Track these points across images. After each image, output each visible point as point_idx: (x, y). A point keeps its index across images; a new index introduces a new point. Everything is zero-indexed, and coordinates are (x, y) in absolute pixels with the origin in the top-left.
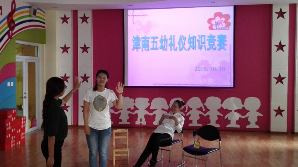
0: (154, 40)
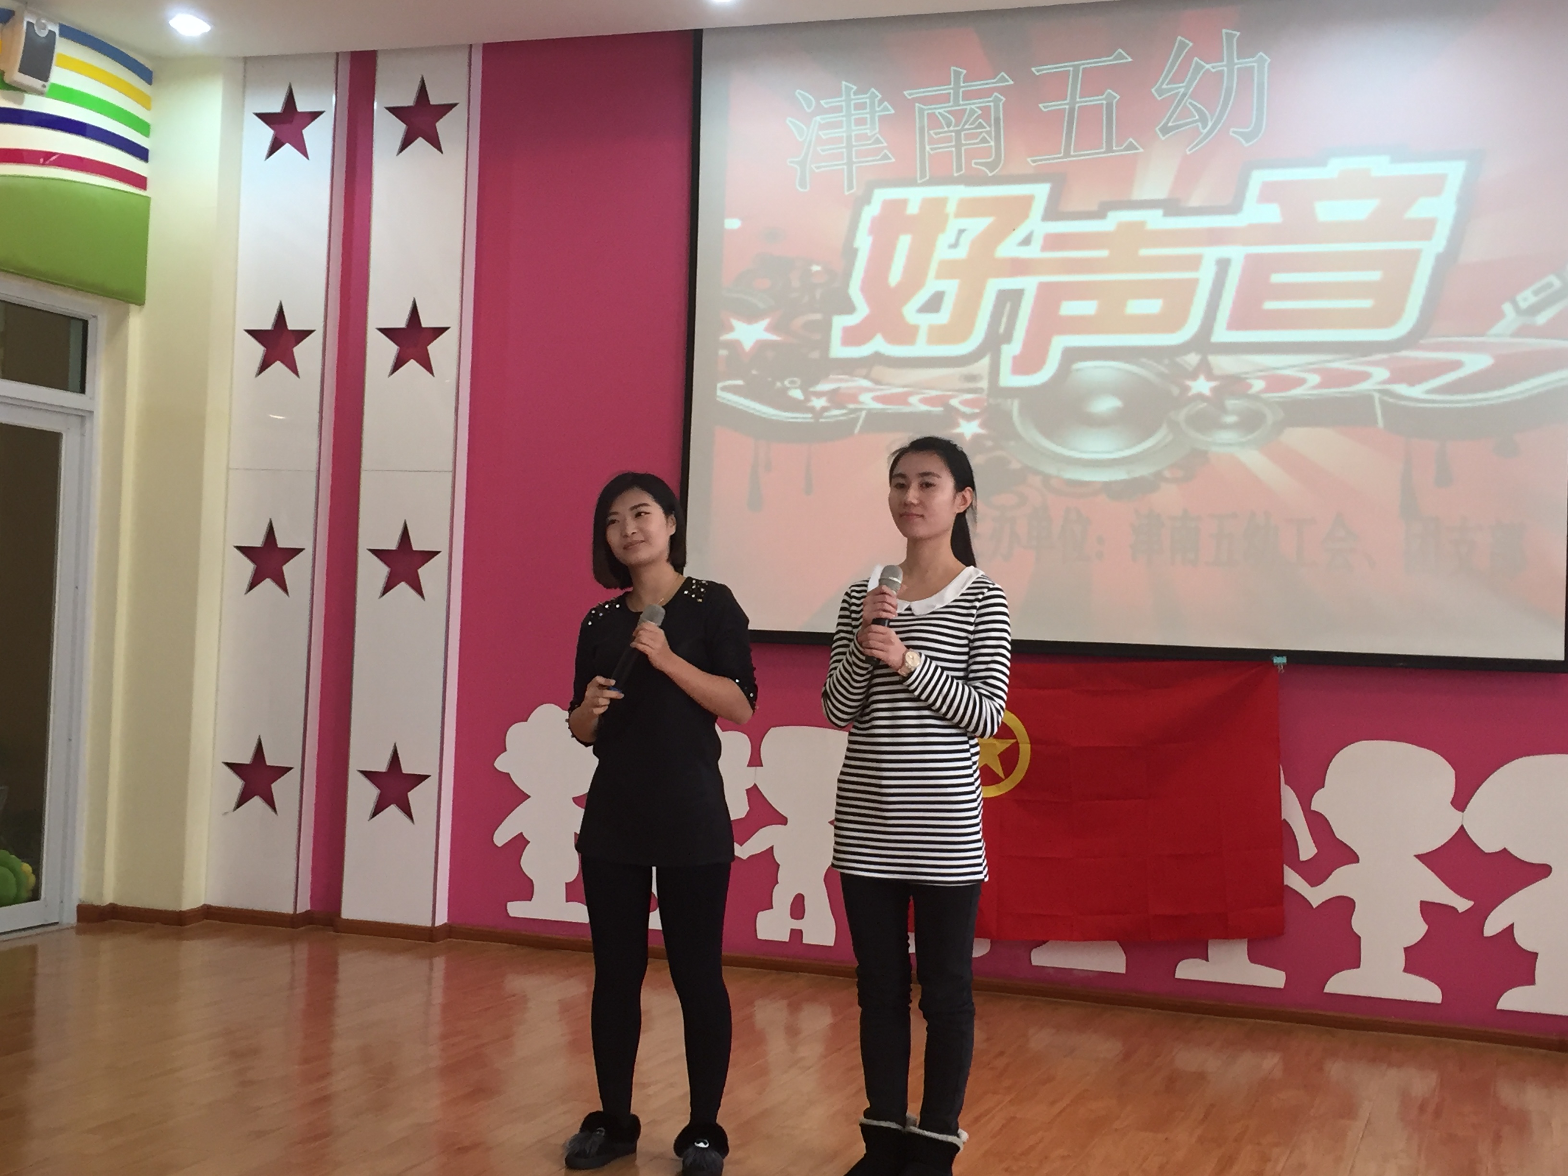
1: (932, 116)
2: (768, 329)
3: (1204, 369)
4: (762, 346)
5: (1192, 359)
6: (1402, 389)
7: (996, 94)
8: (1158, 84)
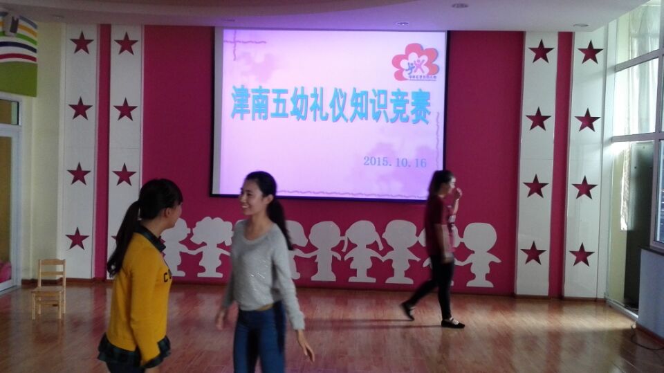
0: (279, 96)
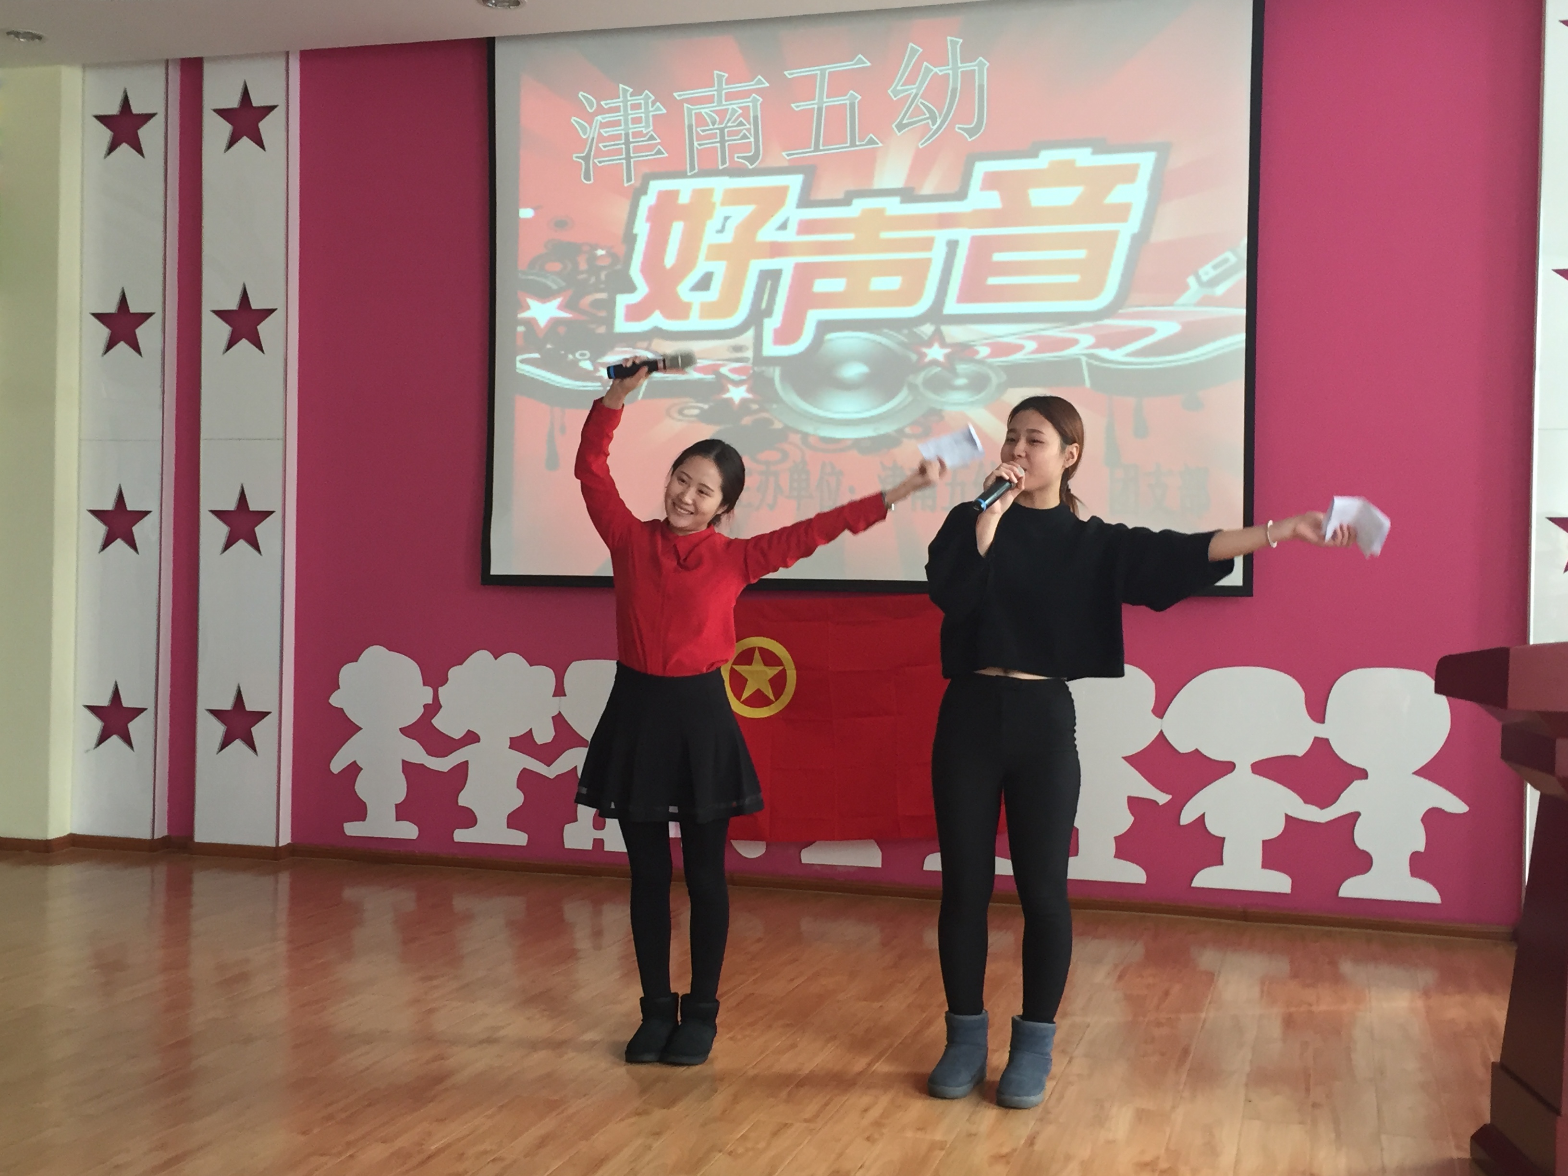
1: (699, 116)
2: (561, 307)
3: (938, 337)
4: (555, 323)
5: (927, 329)
6: (1104, 353)
7: (754, 95)
8: (893, 87)
